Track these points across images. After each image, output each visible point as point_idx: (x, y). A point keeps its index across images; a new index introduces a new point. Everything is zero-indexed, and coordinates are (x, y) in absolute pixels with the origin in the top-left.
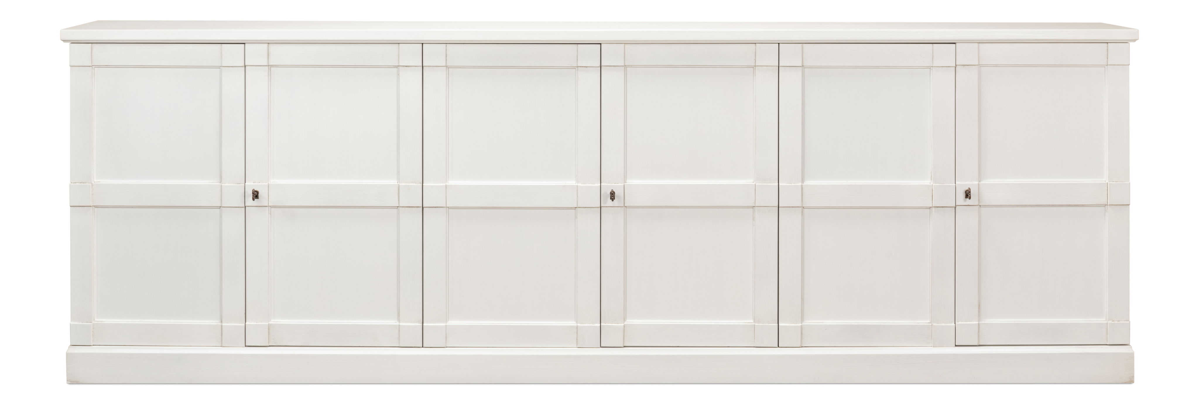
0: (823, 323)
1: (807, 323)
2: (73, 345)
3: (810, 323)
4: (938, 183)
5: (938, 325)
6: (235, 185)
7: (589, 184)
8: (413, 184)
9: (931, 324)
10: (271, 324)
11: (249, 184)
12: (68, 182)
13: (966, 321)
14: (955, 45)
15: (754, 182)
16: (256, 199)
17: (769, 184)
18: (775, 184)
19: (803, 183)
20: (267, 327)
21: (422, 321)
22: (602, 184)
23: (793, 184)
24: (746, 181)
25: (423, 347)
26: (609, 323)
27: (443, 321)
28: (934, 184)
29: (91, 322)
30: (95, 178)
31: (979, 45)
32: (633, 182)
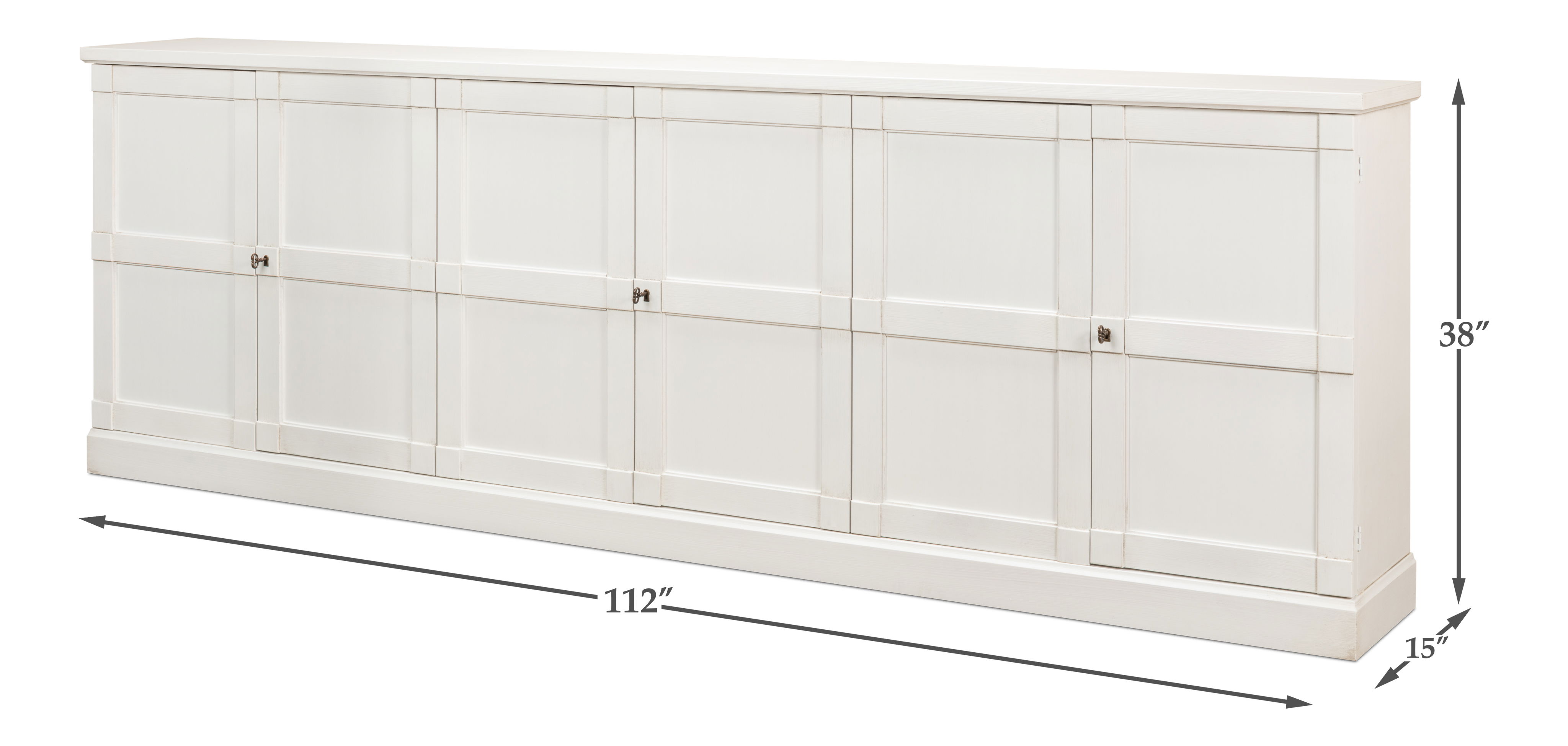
0: (911, 505)
1: (890, 503)
2: (96, 428)
3: (893, 503)
4: (1066, 315)
5: (1066, 529)
6: (247, 247)
7: (621, 278)
8: (425, 261)
9: (1056, 527)
10: (281, 426)
11: (260, 247)
12: (90, 228)
13: (1106, 529)
14: (1090, 107)
15: (821, 292)
16: (265, 267)
17: (838, 297)
18: (847, 298)
19: (884, 299)
20: (278, 430)
21: (435, 442)
22: (636, 278)
23: (870, 300)
24: (811, 291)
25: (435, 476)
26: (644, 472)
27: (457, 444)
28: (1060, 316)
29: (112, 402)
30: (116, 228)
31: (1126, 109)
32: (674, 279)
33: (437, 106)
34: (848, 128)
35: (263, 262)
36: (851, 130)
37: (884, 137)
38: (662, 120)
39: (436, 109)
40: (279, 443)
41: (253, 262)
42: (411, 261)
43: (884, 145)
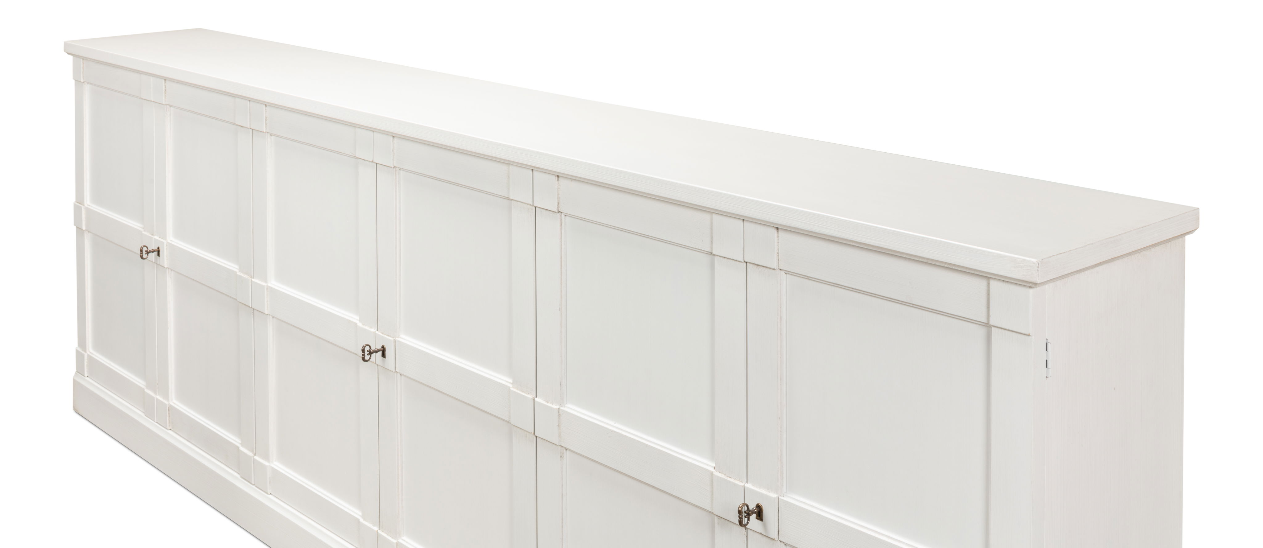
4: (722, 473)
6: (150, 236)
7: (368, 326)
8: (245, 276)
10: (170, 405)
11: (156, 238)
14: (744, 222)
15: (512, 384)
16: (158, 257)
17: (524, 394)
18: (531, 397)
19: (562, 407)
20: (168, 408)
21: (255, 452)
22: (378, 330)
23: (549, 405)
24: (505, 380)
25: (254, 485)
26: (385, 533)
27: (267, 458)
28: (716, 473)
29: (86, 352)
30: (88, 201)
31: (779, 232)
32: (406, 339)
33: (252, 127)
34: (531, 205)
35: (156, 253)
36: (534, 208)
37: (561, 220)
38: (394, 169)
39: (251, 130)
40: (169, 420)
41: (142, 253)
42: (237, 273)
43: (561, 229)
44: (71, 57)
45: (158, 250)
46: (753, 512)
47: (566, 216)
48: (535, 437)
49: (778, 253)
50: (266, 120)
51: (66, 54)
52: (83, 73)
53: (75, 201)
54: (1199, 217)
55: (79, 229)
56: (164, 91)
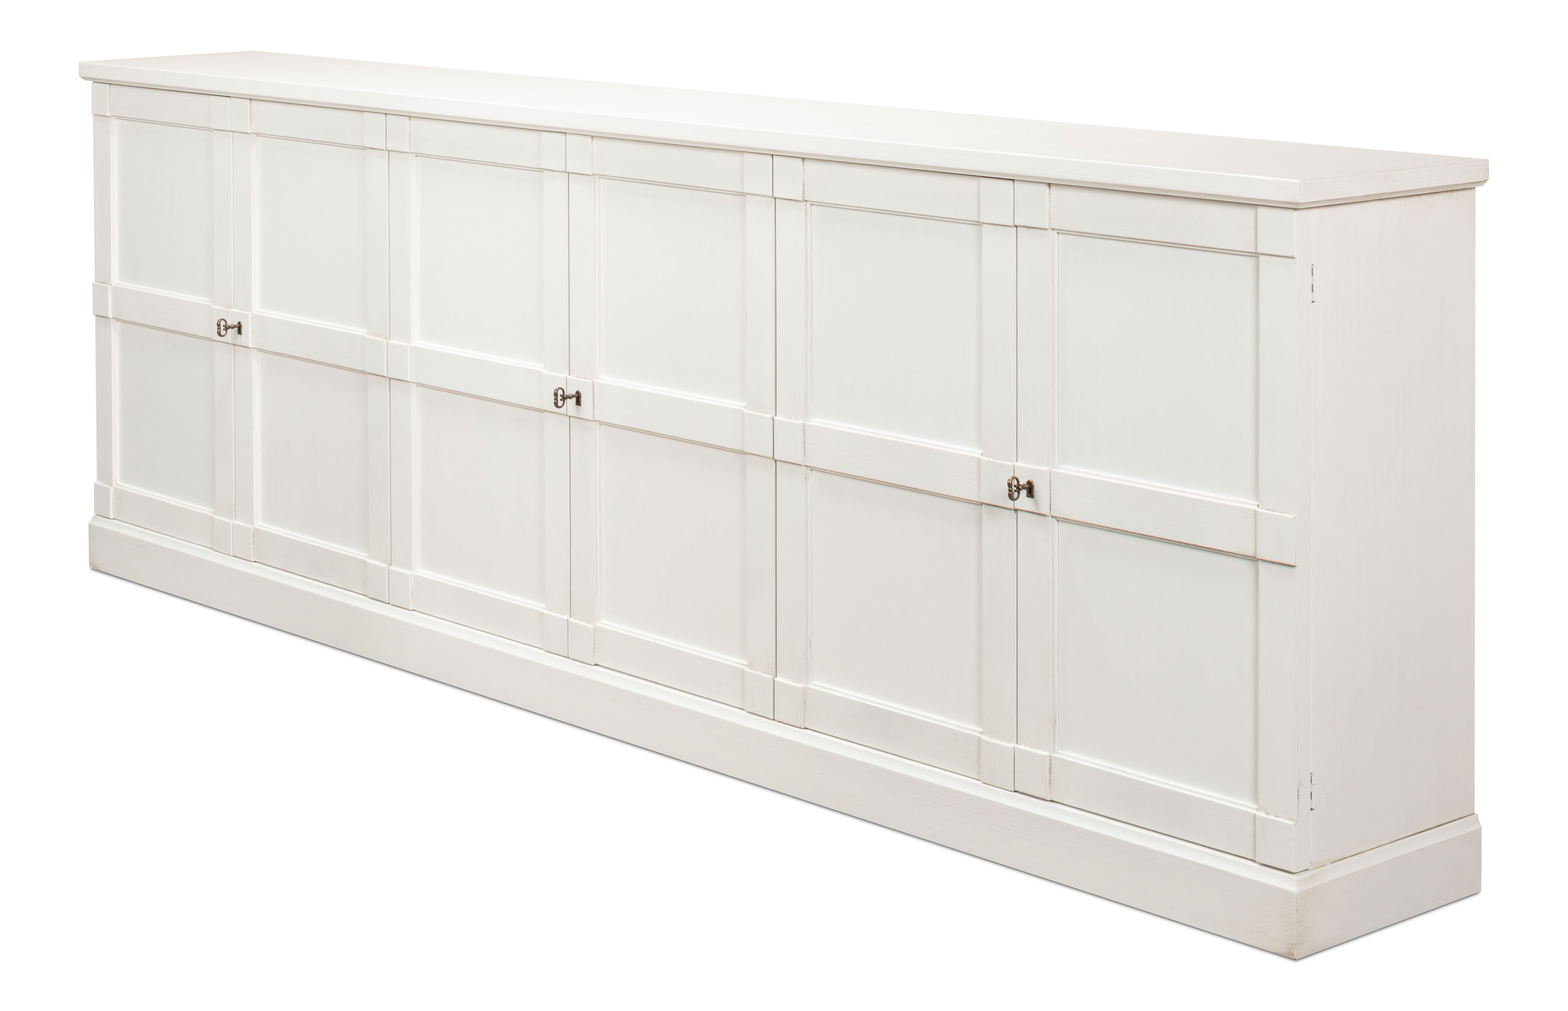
0: (835, 691)
1: (815, 685)
2: (97, 514)
3: (818, 686)
4: (988, 457)
5: (990, 739)
6: (224, 309)
7: (555, 372)
8: (378, 338)
9: (979, 735)
11: (235, 310)
13: (1032, 747)
14: (1013, 183)
15: (746, 407)
16: (239, 335)
17: (761, 414)
18: (769, 416)
19: (807, 421)
20: (252, 532)
21: (390, 561)
22: (569, 375)
23: (792, 421)
24: (737, 404)
25: (389, 603)
26: (578, 620)
27: (409, 566)
28: (984, 458)
29: (112, 486)
30: (115, 279)
31: (1051, 189)
32: (606, 379)
33: (388, 149)
34: (770, 197)
35: (236, 329)
36: (774, 200)
37: (806, 210)
38: (593, 177)
39: (387, 152)
40: (254, 549)
41: (220, 329)
42: (366, 337)
43: (806, 220)
44: (90, 83)
45: (238, 325)
46: (1024, 488)
47: (812, 205)
48: (774, 462)
49: (1050, 212)
50: (410, 137)
51: (82, 79)
52: (109, 104)
53: (94, 280)
54: (1488, 169)
55: (101, 317)
56: (249, 116)
